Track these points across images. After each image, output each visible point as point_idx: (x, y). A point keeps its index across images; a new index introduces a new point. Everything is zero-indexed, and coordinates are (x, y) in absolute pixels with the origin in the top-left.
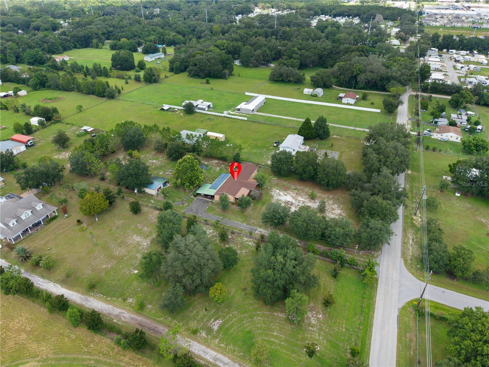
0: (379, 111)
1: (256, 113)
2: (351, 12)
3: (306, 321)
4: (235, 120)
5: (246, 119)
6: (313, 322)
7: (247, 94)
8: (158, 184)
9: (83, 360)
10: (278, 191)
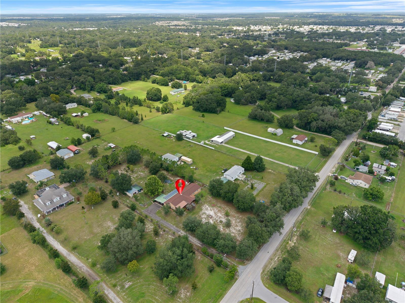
0: (317, 153)
1: (223, 144)
2: (349, 57)
3: (178, 294)
4: (206, 149)
5: (214, 148)
6: (182, 296)
7: (225, 128)
8: (135, 190)
9: (55, 287)
10: (207, 206)
